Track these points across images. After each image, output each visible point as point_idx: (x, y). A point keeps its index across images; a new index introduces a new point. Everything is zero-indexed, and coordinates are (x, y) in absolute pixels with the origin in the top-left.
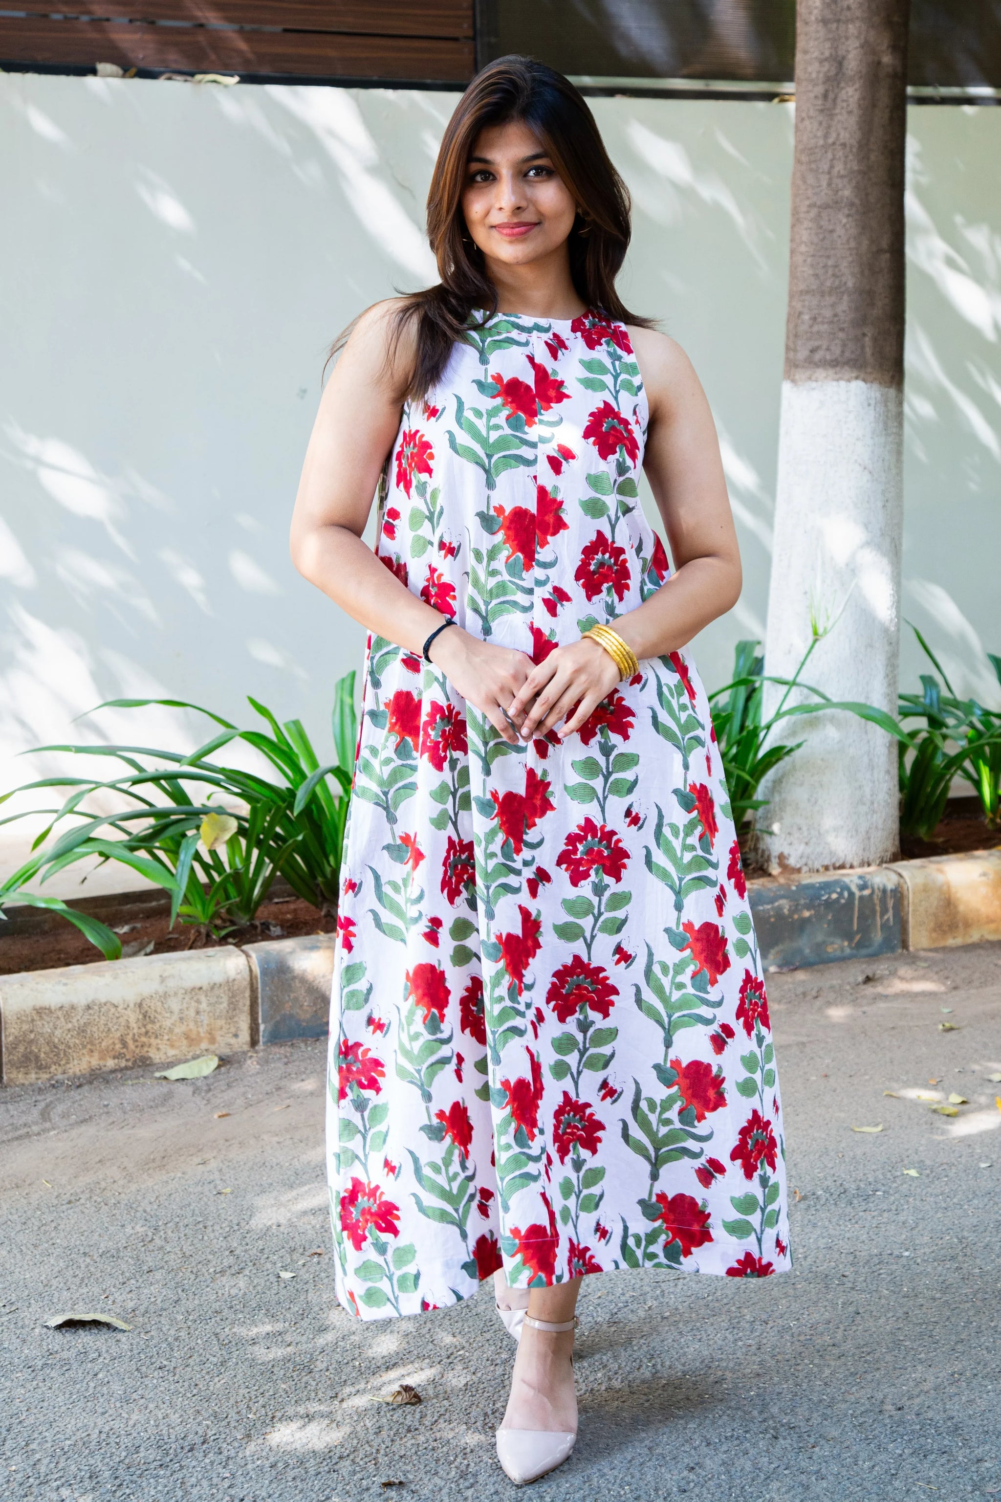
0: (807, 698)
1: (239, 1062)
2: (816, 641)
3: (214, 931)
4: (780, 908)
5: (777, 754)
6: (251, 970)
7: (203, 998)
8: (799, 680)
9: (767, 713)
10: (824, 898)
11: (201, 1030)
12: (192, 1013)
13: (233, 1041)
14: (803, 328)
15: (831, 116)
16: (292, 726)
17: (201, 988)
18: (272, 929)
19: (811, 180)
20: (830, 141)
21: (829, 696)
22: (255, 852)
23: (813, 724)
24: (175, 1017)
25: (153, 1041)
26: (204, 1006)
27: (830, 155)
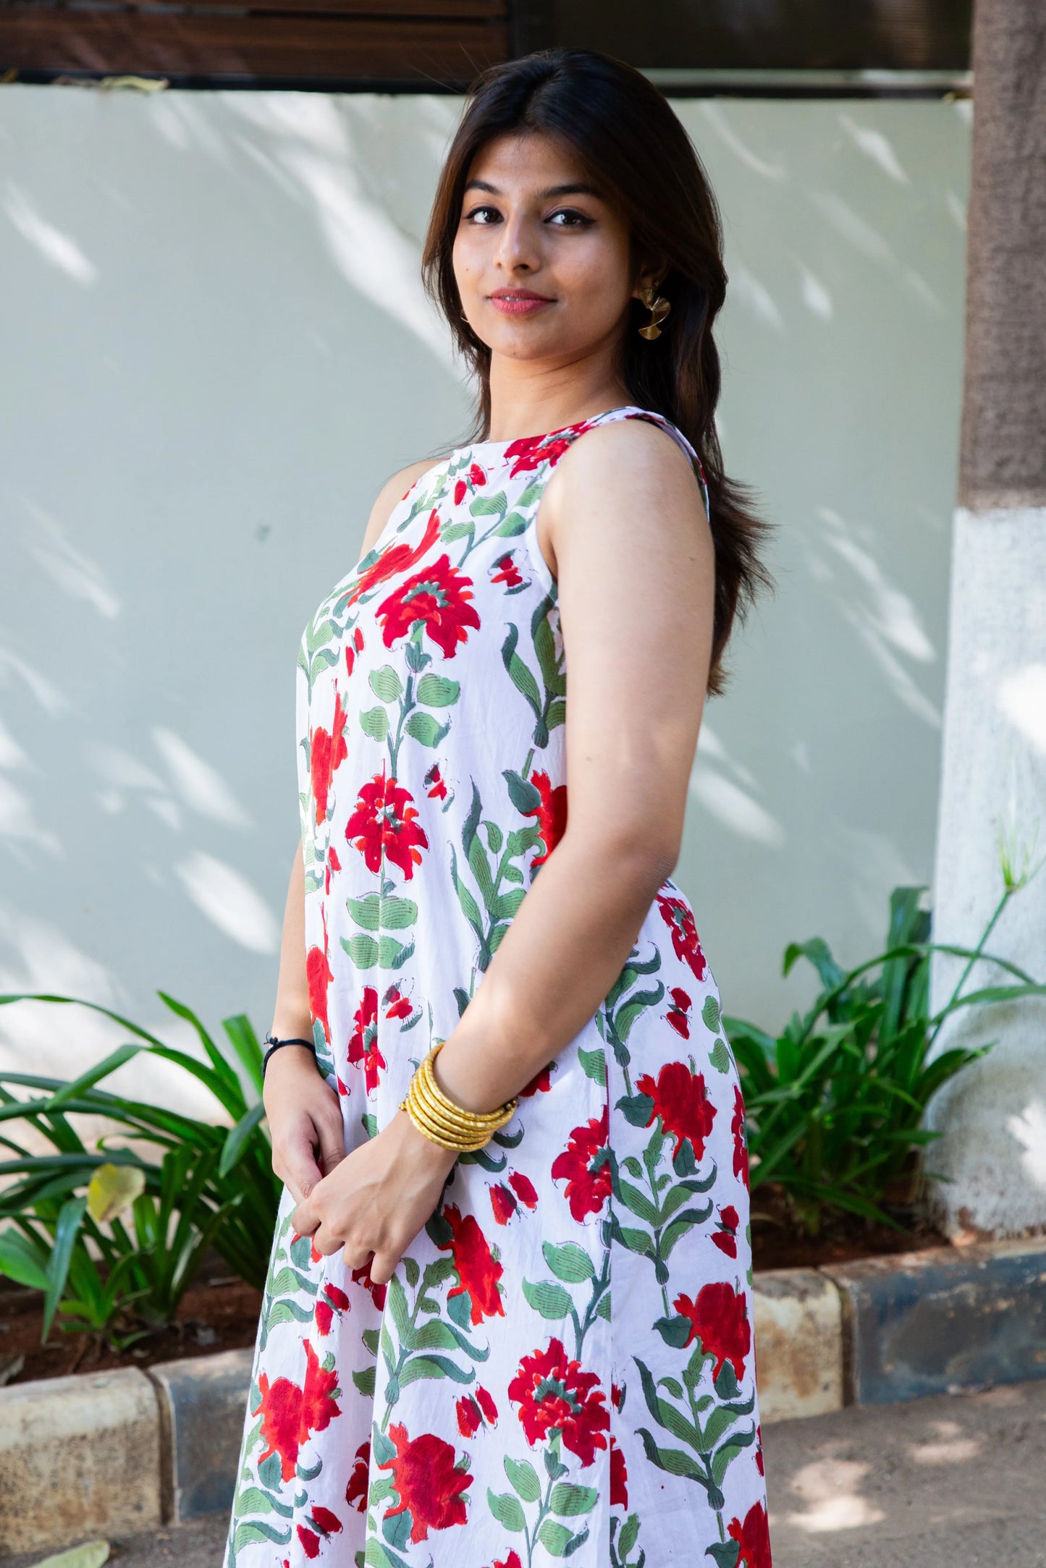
0: (997, 976)
1: (142, 1550)
2: (1009, 893)
3: (113, 1340)
4: (962, 1297)
5: (954, 1060)
6: (161, 1407)
7: (88, 1453)
8: (985, 950)
9: (937, 1001)
10: (1030, 1280)
11: (84, 1501)
12: (70, 1476)
13: (134, 1516)
14: (985, 431)
15: (1027, 116)
16: (235, 1026)
17: (84, 1438)
18: (201, 1333)
19: (996, 211)
20: (1026, 152)
21: (1030, 973)
22: (175, 1217)
23: (1006, 1016)
24: (45, 1483)
25: (12, 1521)
26: (89, 1463)
27: (1025, 173)
